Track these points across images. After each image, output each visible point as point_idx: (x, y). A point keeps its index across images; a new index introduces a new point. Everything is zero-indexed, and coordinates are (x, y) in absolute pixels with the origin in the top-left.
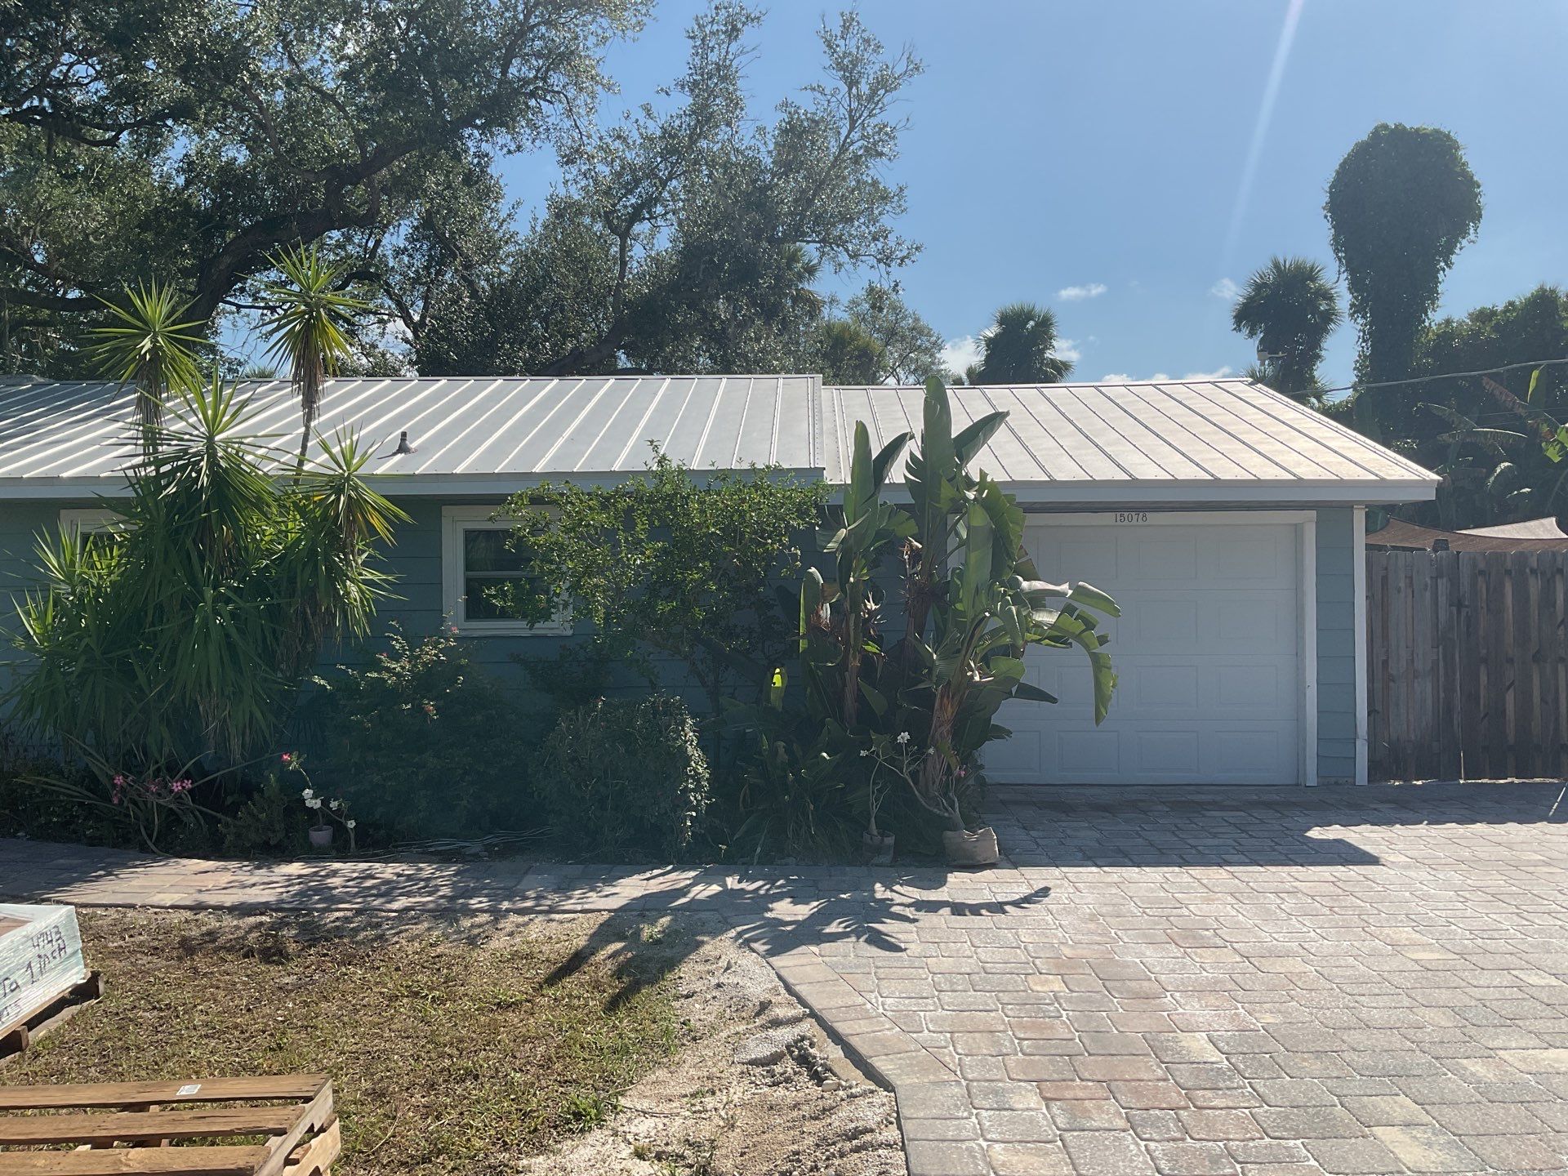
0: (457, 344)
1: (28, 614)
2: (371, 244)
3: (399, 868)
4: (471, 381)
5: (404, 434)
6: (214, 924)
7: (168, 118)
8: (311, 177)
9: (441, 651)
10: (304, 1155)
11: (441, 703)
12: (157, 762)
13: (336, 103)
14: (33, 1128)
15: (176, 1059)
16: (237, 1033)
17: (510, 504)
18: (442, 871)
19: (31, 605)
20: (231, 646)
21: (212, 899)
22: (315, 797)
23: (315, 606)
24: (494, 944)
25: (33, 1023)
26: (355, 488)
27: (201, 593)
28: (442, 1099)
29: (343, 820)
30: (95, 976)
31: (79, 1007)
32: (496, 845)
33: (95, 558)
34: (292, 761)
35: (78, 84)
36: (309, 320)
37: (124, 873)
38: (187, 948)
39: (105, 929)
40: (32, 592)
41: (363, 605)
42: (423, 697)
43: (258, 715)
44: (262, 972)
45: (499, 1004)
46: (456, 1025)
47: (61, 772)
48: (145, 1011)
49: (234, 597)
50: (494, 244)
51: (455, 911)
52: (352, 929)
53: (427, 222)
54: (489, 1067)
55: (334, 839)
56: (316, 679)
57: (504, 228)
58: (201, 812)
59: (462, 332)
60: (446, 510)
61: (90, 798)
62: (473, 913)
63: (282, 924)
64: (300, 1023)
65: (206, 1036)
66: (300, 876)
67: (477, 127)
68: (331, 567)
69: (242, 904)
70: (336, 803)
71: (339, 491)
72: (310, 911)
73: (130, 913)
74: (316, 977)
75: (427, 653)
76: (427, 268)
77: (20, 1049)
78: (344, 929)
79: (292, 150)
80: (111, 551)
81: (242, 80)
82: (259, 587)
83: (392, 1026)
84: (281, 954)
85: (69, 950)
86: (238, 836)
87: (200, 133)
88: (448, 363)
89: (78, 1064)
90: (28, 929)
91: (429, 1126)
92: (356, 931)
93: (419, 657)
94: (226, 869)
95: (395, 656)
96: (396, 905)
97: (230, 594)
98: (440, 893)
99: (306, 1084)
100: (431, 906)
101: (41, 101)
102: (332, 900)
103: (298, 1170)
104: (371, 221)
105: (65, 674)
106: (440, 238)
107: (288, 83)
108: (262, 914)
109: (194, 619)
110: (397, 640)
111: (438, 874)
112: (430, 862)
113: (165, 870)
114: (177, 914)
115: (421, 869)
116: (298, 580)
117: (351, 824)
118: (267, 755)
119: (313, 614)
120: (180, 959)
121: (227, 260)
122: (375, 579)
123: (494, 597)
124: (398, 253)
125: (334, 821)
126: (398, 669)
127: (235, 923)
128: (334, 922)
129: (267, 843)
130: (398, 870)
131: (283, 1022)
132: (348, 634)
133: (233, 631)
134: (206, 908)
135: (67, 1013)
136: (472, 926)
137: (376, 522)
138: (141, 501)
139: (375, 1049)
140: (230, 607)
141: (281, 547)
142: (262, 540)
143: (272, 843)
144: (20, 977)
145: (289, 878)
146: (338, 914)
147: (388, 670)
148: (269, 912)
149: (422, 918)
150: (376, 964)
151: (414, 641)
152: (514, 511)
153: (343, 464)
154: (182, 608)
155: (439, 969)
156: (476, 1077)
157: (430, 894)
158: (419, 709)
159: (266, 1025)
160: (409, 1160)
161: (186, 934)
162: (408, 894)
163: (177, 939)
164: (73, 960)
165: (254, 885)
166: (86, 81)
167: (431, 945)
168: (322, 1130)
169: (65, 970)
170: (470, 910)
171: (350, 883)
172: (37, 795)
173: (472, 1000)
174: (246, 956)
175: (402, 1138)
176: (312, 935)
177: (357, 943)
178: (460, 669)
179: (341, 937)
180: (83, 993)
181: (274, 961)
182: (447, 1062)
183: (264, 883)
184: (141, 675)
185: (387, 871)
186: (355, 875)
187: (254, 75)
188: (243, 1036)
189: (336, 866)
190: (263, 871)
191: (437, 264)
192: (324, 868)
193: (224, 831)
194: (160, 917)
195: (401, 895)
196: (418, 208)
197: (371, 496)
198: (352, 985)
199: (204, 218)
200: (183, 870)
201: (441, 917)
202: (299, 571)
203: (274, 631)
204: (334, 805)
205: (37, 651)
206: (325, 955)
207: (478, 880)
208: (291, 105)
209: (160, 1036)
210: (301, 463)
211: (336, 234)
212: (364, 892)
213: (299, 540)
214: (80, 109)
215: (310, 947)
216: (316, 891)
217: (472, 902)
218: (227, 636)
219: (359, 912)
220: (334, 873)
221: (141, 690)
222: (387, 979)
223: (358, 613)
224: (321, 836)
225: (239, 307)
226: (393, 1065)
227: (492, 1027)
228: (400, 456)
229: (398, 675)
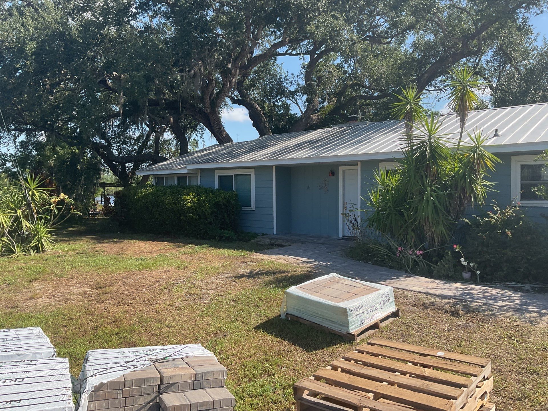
0: (512, 93)
1: (372, 195)
2: (477, 61)
3: (498, 291)
4: (521, 107)
5: (497, 130)
6: (433, 300)
7: (407, 30)
8: (456, 41)
9: (513, 211)
10: (482, 386)
11: (513, 231)
12: (411, 244)
13: (467, 12)
14: (394, 354)
15: (425, 342)
16: (445, 338)
17: (543, 154)
18: (515, 294)
19: (373, 192)
20: (435, 207)
21: (432, 291)
22: (465, 261)
23: (465, 193)
24: (540, 325)
25: (382, 321)
26: (480, 151)
27: (426, 189)
28: (524, 379)
29: (475, 271)
30: (398, 310)
31: (394, 319)
32: (536, 288)
33: (391, 178)
34: (457, 248)
35: (381, 25)
36: (463, 91)
37: (402, 279)
38: (425, 307)
39: (399, 295)
40: (373, 188)
41: (482, 194)
42: (506, 229)
43: (444, 231)
44: (452, 319)
45: (545, 349)
46: (527, 352)
47: (381, 245)
48: (414, 324)
49: (437, 190)
50: (527, 52)
51: (523, 310)
52: (482, 310)
53: (500, 49)
54: (543, 371)
55: (471, 277)
56: (465, 220)
57: (532, 45)
58: (425, 262)
59: (515, 89)
60: (513, 158)
61: (390, 254)
62: (530, 312)
63: (456, 304)
64: (467, 339)
65: (435, 337)
66: (461, 288)
67: (523, 7)
68: (471, 179)
69: (442, 295)
70: (473, 264)
71: (475, 152)
72: (466, 301)
73: (406, 292)
74: (471, 324)
75: (508, 212)
76: (499, 66)
77: (378, 328)
78: (479, 309)
79: (450, 32)
80: (396, 176)
81: (433, 11)
82: (445, 187)
83: (502, 347)
84: (457, 314)
85: (391, 300)
86: (438, 272)
87: (417, 33)
88: (508, 101)
89: (395, 337)
90: (380, 292)
91: (520, 387)
92: (484, 311)
93: (504, 213)
94: (434, 282)
95: (495, 213)
96: (498, 304)
97: (435, 189)
98: (516, 302)
99: (482, 361)
100: (513, 306)
101: (369, 33)
102: (473, 299)
103: (480, 390)
104: (479, 52)
105: (382, 214)
106: (506, 54)
107: (449, 8)
108: (449, 299)
109: (424, 197)
110: (495, 207)
111: (513, 295)
112: (510, 290)
113: (415, 279)
114: (420, 295)
115: (506, 292)
116: (459, 184)
117: (478, 272)
118: (446, 245)
119: (464, 196)
120: (423, 309)
121: (427, 75)
122: (487, 184)
123: (537, 191)
124: (488, 62)
125: (472, 271)
126: (496, 217)
127: (440, 301)
128: (475, 306)
129: (448, 275)
130: (497, 291)
131: (461, 337)
132: (476, 204)
133: (437, 202)
134: (430, 294)
135: (391, 320)
136: (530, 317)
137: (488, 163)
138: (407, 159)
139: (496, 354)
140: (436, 194)
141: (452, 173)
142: (446, 170)
143: (450, 275)
144: (378, 306)
145: (457, 288)
146: (478, 304)
147: (492, 217)
148: (452, 299)
149: (509, 310)
150: (493, 324)
151: (502, 207)
152: (545, 157)
153: (476, 142)
154: (419, 194)
155: (518, 331)
156: (538, 374)
157: (512, 302)
158: (504, 233)
159: (455, 337)
160: (513, 397)
161: (424, 301)
162: (503, 301)
163: (422, 303)
164: (392, 304)
165: (445, 289)
166: (383, 24)
167: (514, 321)
168: (488, 379)
169: (390, 307)
170: (529, 310)
171: (479, 293)
172: (374, 251)
173: (533, 344)
174: (445, 312)
175: (510, 389)
176: (468, 310)
177: (485, 315)
178: (521, 219)
179: (479, 312)
180: (395, 314)
181: (455, 316)
182: (525, 366)
183: (448, 289)
184: (406, 215)
185: (494, 291)
186: (481, 291)
187: (438, 9)
188: (447, 339)
189: (474, 286)
190: (448, 284)
191: (503, 64)
192: (469, 287)
193: (434, 269)
194: (415, 295)
195: (500, 300)
196: (496, 44)
197: (487, 153)
198: (485, 330)
199: (419, 62)
200: (420, 280)
201: (517, 311)
202: (459, 181)
203: (449, 202)
204: (472, 265)
205: (375, 207)
206: (473, 317)
207: (531, 300)
208: (449, 16)
209: (420, 334)
210: (459, 143)
211: (464, 60)
212: (486, 298)
213: (459, 171)
214: (381, 33)
215: (468, 313)
216: (468, 294)
217: (529, 308)
218: (434, 203)
219: (484, 304)
220: (473, 289)
221: (405, 220)
222: (498, 330)
223: (481, 197)
224: (467, 275)
225: (430, 91)
226: (503, 361)
227: (543, 357)
228: (495, 138)
229: (496, 220)
